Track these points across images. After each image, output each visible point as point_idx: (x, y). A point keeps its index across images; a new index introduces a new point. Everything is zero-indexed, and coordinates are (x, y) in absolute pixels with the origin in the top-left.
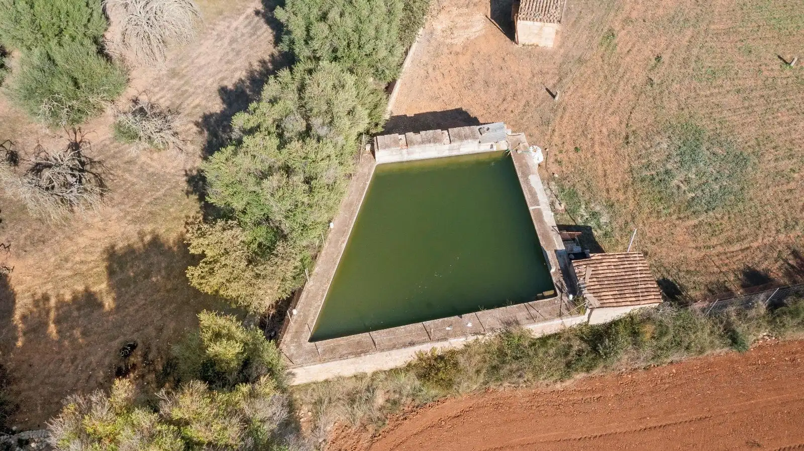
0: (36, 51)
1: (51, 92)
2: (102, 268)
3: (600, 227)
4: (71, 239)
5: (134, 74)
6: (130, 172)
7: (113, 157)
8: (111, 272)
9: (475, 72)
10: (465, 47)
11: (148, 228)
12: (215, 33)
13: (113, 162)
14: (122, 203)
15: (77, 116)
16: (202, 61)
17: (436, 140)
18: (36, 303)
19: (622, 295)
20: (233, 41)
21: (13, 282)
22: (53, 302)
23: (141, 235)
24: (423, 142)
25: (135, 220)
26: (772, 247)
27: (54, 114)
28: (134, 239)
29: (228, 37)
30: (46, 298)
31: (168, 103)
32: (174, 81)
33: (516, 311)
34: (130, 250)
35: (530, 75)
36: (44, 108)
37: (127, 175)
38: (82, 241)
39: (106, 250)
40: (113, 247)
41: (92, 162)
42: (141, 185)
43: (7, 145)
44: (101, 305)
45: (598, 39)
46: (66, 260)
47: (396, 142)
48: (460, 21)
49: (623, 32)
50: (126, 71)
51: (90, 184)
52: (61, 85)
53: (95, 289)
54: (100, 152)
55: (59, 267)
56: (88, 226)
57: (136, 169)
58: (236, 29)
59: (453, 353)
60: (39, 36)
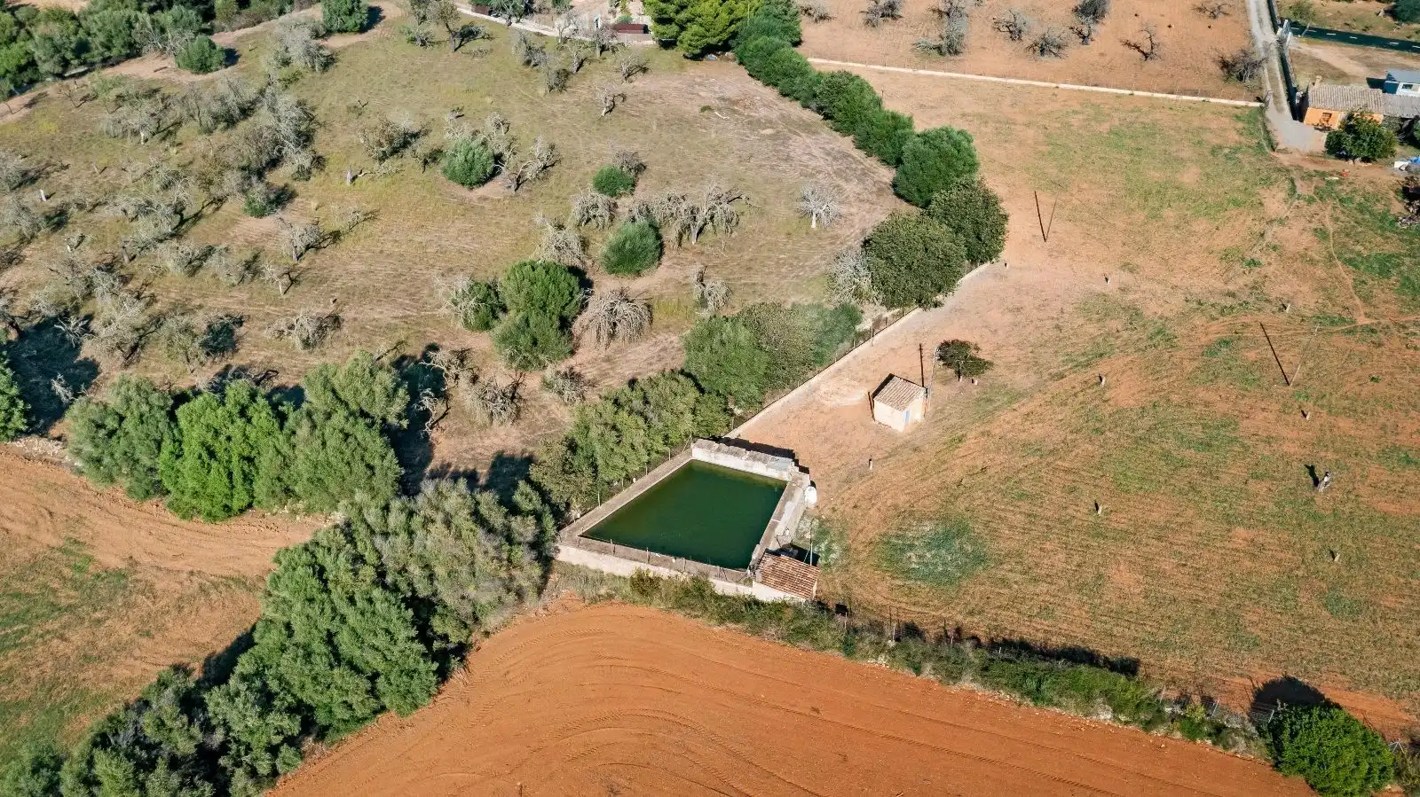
0: (522, 313)
1: (517, 343)
2: (490, 462)
3: (826, 558)
4: (481, 438)
5: (580, 350)
6: (540, 413)
7: (535, 400)
8: (494, 465)
9: (824, 429)
10: (832, 410)
11: (531, 449)
12: (654, 340)
13: (533, 402)
14: (524, 429)
15: (525, 366)
16: (631, 357)
17: (736, 454)
18: (442, 467)
19: (782, 584)
20: (664, 349)
21: (435, 451)
22: (452, 469)
23: (523, 451)
24: (726, 453)
25: (523, 442)
26: (944, 620)
27: (512, 358)
28: (518, 452)
29: (662, 346)
30: (449, 465)
31: (591, 378)
32: (604, 364)
33: (713, 570)
34: (511, 459)
35: (866, 446)
36: (508, 351)
37: (536, 414)
38: (487, 442)
39: (498, 452)
40: (503, 452)
41: (520, 398)
42: (541, 422)
43: (475, 370)
44: (478, 480)
45: (946, 438)
46: (472, 449)
47: (709, 447)
48: (845, 390)
49: (973, 441)
50: (577, 346)
51: (511, 409)
52: (524, 340)
53: (479, 471)
54: (529, 394)
55: (466, 451)
56: (496, 435)
57: (544, 412)
58: (671, 342)
59: (659, 579)
60: (529, 305)
